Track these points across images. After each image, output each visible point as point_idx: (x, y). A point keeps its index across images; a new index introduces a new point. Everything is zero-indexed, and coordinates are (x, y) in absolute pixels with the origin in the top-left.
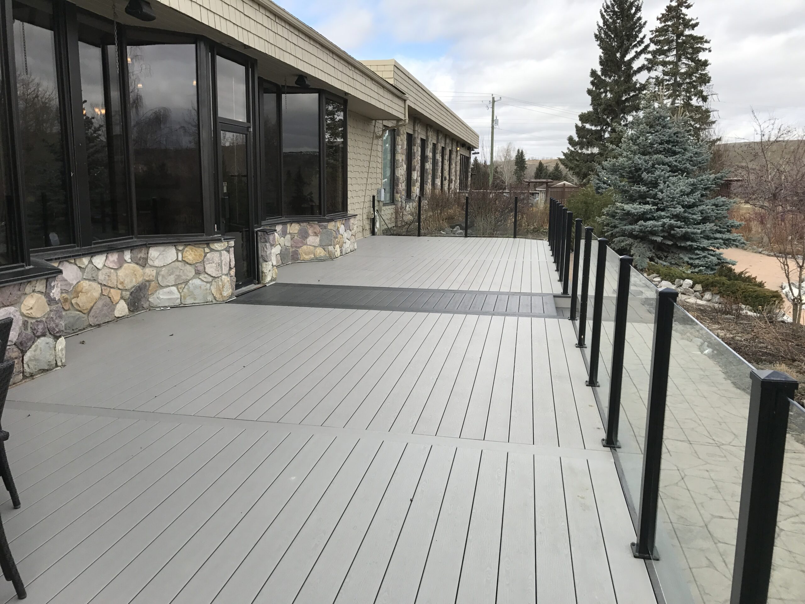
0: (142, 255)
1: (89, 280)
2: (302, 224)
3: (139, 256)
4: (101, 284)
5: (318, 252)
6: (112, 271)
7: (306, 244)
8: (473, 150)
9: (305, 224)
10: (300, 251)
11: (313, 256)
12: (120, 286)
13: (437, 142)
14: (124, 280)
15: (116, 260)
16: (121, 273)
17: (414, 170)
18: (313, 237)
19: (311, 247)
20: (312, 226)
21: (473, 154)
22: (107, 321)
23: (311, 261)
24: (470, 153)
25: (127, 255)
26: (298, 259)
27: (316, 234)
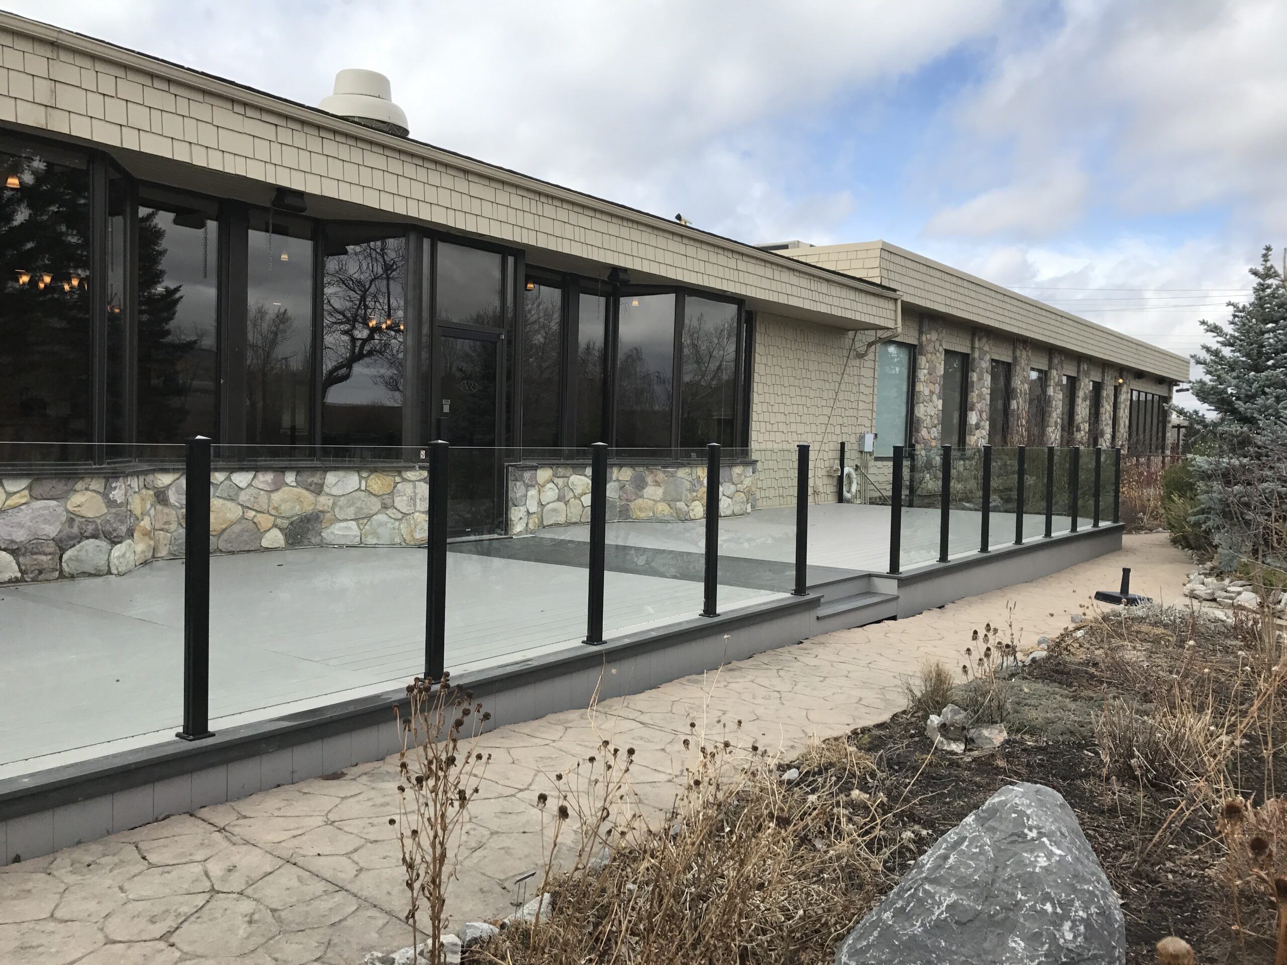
0: (316, 478)
1: (225, 499)
2: (637, 469)
3: (309, 480)
4: (242, 505)
5: (660, 508)
6: (262, 492)
7: (642, 497)
8: (1176, 385)
9: (641, 469)
10: (632, 505)
11: (651, 514)
12: (273, 512)
13: (1050, 368)
14: (280, 505)
15: (270, 481)
16: (276, 497)
17: (972, 410)
18: (654, 488)
19: (650, 502)
20: (652, 473)
21: (1178, 391)
22: (247, 549)
23: (649, 520)
24: (1170, 391)
25: (290, 478)
26: (628, 517)
27: (657, 484)
